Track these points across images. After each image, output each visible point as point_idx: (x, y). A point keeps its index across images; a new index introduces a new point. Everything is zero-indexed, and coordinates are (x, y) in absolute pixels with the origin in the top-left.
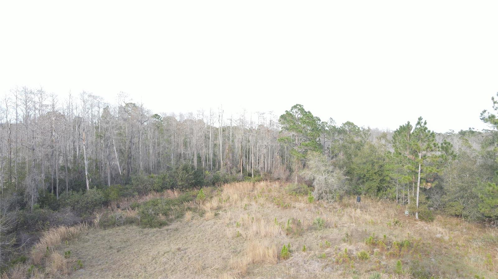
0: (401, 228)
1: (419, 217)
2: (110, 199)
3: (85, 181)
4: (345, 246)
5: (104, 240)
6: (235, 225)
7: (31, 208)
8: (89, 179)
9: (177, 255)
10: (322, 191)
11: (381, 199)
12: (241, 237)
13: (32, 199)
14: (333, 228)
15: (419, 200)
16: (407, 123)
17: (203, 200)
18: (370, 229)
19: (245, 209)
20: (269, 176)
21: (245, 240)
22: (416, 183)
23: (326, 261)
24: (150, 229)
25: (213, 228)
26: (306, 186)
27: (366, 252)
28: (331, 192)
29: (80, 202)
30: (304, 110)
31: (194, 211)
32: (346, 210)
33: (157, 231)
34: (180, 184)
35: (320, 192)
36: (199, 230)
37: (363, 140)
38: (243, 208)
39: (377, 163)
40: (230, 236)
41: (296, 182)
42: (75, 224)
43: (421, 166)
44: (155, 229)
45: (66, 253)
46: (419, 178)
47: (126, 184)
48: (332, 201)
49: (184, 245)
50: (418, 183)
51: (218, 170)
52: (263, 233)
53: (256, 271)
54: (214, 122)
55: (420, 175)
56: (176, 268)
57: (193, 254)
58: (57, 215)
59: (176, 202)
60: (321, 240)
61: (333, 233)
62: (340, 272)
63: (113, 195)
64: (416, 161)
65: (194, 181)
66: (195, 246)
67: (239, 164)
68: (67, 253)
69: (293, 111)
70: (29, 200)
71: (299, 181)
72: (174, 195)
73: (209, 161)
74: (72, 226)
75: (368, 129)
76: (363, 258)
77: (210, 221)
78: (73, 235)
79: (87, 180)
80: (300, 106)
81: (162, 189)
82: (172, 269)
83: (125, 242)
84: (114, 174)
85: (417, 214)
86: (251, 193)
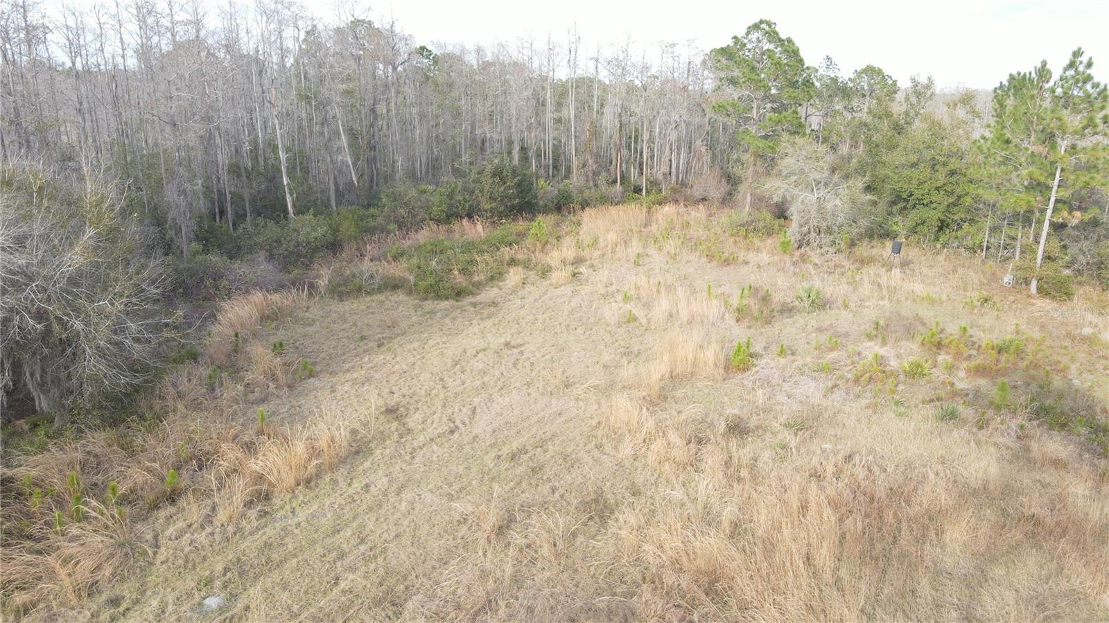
0: (997, 313)
1: (1040, 290)
2: (340, 236)
3: (284, 198)
4: (871, 349)
5: (345, 320)
6: (619, 297)
7: (182, 252)
8: (291, 194)
9: (505, 356)
10: (809, 229)
11: (944, 247)
12: (637, 324)
13: (183, 233)
14: (839, 309)
15: (1045, 251)
16: (1039, 66)
17: (543, 242)
18: (926, 312)
19: (637, 264)
20: (680, 193)
21: (646, 330)
22: (1043, 211)
23: (832, 379)
24: (436, 302)
25: (572, 304)
26: (768, 216)
27: (922, 362)
28: (829, 231)
29: (282, 242)
30: (776, 33)
31: (525, 267)
32: (864, 270)
33: (452, 306)
34: (487, 206)
35: (805, 229)
36: (542, 306)
37: (912, 111)
38: (633, 261)
39: (945, 164)
40: (613, 321)
41: (747, 208)
42: (280, 287)
43: (1062, 170)
44: (447, 303)
45: (275, 345)
46: (1053, 199)
47: (369, 206)
48: (832, 250)
49: (515, 336)
50: (1049, 212)
51: (567, 177)
52: (684, 316)
53: (679, 393)
54: (556, 64)
55: (1057, 192)
56: (508, 382)
57: (538, 355)
58: (241, 269)
59: (485, 247)
60: (814, 335)
61: (841, 319)
62: (864, 402)
63: (347, 228)
64: (1051, 158)
65: (517, 201)
66: (540, 340)
67: (614, 163)
68: (277, 345)
69: (750, 36)
70: (176, 235)
71: (753, 205)
72: (477, 230)
73: (545, 158)
74: (276, 291)
75: (926, 82)
76: (915, 373)
77: (562, 288)
78: (281, 309)
79: (288, 196)
80: (769, 24)
81: (449, 216)
82: (500, 384)
83: (389, 327)
84: (341, 182)
85: (1034, 284)
86: (642, 229)
